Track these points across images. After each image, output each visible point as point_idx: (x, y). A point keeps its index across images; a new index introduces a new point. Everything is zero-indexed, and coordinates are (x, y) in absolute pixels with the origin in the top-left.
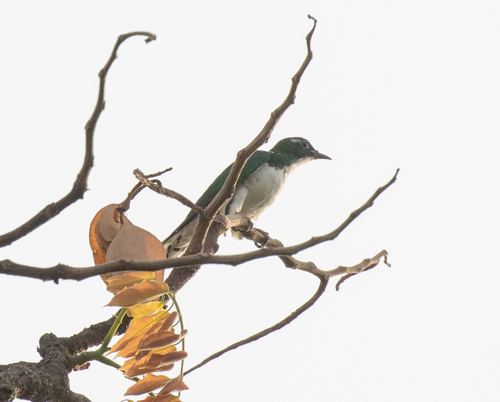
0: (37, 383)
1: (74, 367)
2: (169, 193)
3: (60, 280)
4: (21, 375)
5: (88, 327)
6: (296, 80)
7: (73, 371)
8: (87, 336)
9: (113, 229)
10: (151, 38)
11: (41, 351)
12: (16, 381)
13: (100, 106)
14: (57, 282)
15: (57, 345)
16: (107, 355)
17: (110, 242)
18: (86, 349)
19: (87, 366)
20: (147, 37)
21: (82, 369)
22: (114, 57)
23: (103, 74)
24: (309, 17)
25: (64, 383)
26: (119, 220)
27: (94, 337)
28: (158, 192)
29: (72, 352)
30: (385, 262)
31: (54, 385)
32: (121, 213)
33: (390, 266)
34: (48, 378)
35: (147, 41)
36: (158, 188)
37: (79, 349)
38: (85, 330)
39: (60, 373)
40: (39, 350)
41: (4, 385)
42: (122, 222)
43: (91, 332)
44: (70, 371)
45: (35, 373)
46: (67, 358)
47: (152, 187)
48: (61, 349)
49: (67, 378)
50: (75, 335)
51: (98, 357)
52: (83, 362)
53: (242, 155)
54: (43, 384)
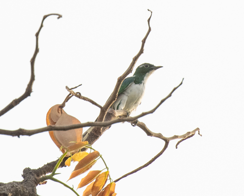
0: (20, 191)
1: (39, 183)
2: (85, 99)
3: (21, 136)
4: (12, 187)
5: (46, 164)
6: (144, 42)
7: (38, 185)
8: (46, 168)
9: (57, 116)
10: (60, 17)
11: (24, 176)
12: (10, 190)
13: (37, 51)
14: (19, 137)
15: (31, 173)
16: (55, 177)
17: (56, 123)
18: (45, 174)
19: (46, 183)
20: (58, 16)
21: (43, 184)
22: (42, 26)
23: (37, 35)
24: (148, 10)
25: (34, 191)
26: (60, 112)
27: (49, 168)
28: (79, 98)
29: (38, 176)
30: (199, 134)
31: (29, 192)
32: (61, 108)
33: (201, 136)
34: (26, 188)
35: (58, 18)
36: (79, 96)
37: (42, 174)
38: (45, 165)
39: (32, 186)
40: (22, 176)
41: (3, 192)
42: (62, 113)
43: (48, 166)
44: (37, 185)
45: (19, 186)
46: (36, 179)
47: (76, 96)
48: (32, 175)
49: (35, 188)
50: (39, 168)
51: (51, 178)
52: (43, 181)
53: (120, 80)
54: (24, 191)
